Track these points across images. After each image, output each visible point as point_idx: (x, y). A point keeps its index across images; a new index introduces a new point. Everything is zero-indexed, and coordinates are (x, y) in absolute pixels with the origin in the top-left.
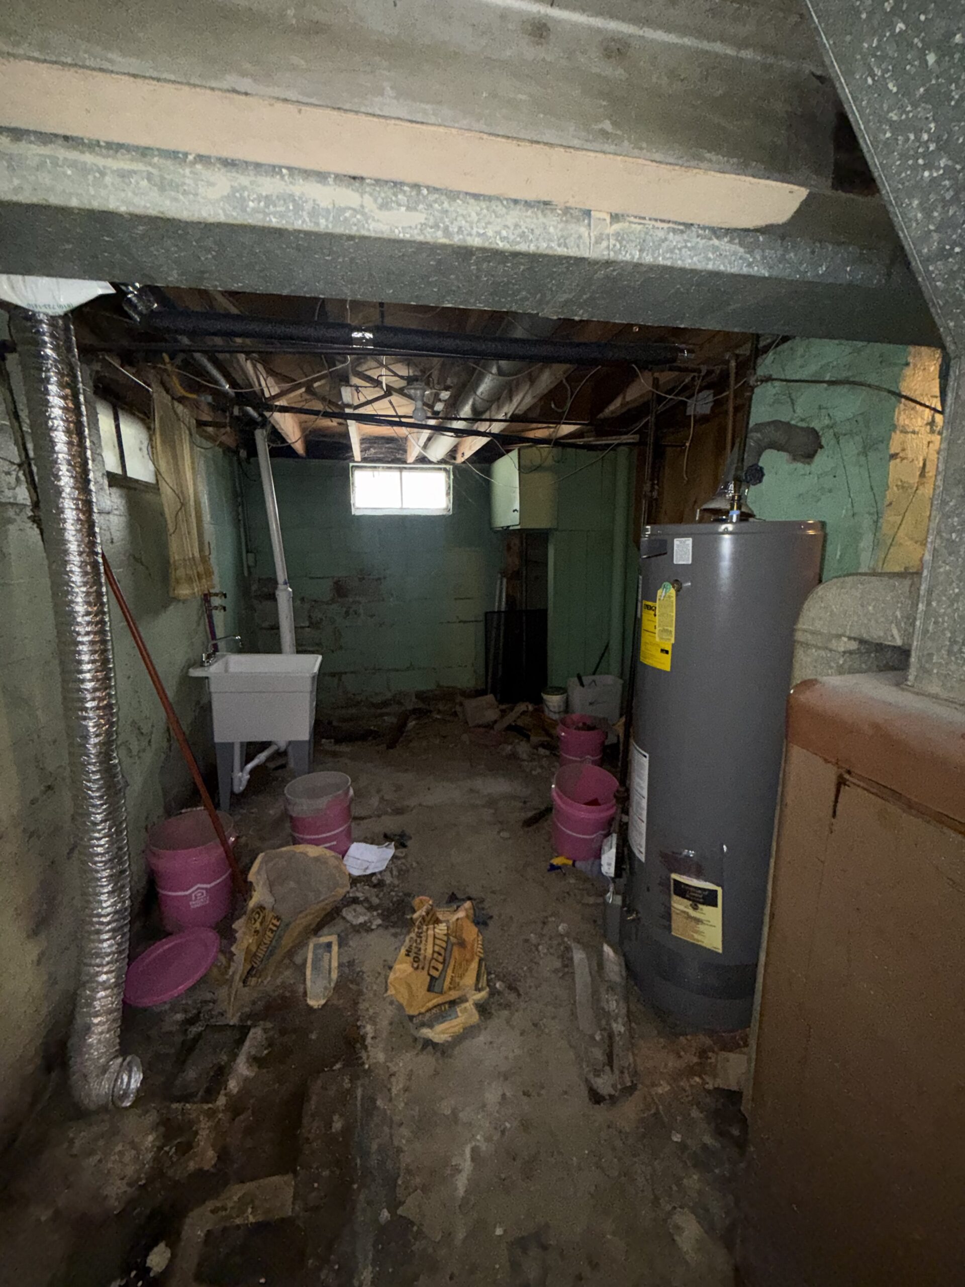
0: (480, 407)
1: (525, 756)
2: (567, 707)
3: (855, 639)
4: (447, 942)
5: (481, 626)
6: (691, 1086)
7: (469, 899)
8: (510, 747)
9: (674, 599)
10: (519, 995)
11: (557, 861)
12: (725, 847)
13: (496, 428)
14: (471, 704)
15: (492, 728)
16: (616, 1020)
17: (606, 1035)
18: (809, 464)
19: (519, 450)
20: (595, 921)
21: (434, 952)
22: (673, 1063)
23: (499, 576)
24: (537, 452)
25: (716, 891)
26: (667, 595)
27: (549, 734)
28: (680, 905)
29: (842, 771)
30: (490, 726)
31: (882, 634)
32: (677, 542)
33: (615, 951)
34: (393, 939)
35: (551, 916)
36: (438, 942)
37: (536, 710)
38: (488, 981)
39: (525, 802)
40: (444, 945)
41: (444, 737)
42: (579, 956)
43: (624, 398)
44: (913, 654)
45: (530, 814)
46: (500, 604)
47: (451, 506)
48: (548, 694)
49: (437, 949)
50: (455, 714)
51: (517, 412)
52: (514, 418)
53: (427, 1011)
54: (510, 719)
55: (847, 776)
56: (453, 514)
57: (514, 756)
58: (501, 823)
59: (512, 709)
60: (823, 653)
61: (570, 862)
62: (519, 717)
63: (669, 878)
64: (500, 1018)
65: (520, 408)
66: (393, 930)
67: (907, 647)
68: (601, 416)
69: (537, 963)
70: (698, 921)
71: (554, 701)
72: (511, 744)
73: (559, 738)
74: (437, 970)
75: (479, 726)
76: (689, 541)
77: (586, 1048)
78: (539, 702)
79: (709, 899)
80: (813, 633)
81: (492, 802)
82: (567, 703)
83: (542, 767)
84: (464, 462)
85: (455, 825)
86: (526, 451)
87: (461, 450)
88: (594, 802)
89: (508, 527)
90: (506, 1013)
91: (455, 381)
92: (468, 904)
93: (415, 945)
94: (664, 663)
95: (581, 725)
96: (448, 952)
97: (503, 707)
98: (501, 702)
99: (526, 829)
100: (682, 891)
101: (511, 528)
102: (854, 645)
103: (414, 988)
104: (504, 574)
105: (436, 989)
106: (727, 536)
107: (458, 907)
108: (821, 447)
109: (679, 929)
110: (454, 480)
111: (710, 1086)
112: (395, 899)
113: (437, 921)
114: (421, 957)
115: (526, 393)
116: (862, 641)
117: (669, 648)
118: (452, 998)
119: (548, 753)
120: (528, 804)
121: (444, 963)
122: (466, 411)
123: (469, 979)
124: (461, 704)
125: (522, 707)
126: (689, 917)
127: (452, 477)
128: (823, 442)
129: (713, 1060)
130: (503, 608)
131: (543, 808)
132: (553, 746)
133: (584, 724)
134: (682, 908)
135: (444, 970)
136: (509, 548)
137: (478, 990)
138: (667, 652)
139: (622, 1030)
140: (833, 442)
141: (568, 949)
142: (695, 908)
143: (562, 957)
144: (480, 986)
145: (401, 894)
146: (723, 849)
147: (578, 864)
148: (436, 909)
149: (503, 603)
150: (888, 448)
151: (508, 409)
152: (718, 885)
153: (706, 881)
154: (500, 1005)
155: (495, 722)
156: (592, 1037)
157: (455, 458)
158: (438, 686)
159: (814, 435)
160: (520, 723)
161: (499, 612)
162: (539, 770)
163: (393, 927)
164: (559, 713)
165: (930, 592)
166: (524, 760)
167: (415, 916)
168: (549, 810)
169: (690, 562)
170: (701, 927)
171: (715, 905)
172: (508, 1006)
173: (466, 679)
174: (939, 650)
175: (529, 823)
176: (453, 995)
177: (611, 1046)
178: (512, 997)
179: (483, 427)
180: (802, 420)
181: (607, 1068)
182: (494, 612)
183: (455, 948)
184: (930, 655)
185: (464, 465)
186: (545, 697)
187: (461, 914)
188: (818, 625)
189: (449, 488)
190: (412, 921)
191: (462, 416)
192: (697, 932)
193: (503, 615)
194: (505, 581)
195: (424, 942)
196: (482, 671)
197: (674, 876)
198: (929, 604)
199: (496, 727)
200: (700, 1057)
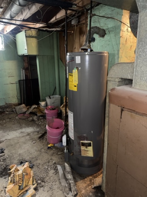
0: (13, 15)
1: (36, 120)
2: (46, 105)
3: (120, 78)
4: (22, 175)
5: (18, 84)
6: (89, 189)
7: (27, 162)
8: (31, 118)
9: (77, 72)
10: (45, 182)
11: (49, 146)
12: (92, 132)
13: (18, 23)
14: (18, 108)
15: (25, 114)
16: (71, 180)
17: (68, 184)
18: (103, 38)
19: (25, 31)
20: (62, 158)
21: (19, 179)
22: (85, 185)
23: (22, 69)
24: (31, 32)
25: (91, 143)
26: (75, 71)
27: (42, 113)
28: (83, 148)
29: (122, 108)
30: (24, 113)
31: (126, 76)
32: (77, 57)
33: (68, 164)
34: (4, 179)
35: (50, 160)
36: (19, 176)
37: (38, 107)
38: (36, 181)
39: (38, 132)
40: (22, 176)
41: (10, 118)
42: (59, 167)
43: (56, 17)
44: (133, 80)
45: (40, 135)
46: (23, 77)
47: (4, 48)
48: (41, 102)
49: (20, 178)
50: (13, 111)
51: (24, 18)
52: (24, 20)
53: (19, 195)
54: (31, 110)
55: (123, 109)
56: (5, 50)
57: (33, 120)
58: (32, 139)
59: (31, 108)
60: (114, 82)
61: (53, 145)
62: (33, 109)
63: (80, 142)
64: (41, 190)
65: (25, 17)
66: (4, 177)
67: (132, 79)
68: (49, 22)
69: (49, 173)
70: (88, 151)
71: (43, 104)
72: (32, 117)
73: (45, 113)
74: (20, 183)
75: (21, 114)
76: (79, 57)
77: (64, 189)
78: (38, 104)
79: (89, 145)
80: (111, 78)
81: (28, 134)
82: (46, 104)
83: (41, 122)
84: (7, 34)
85: (18, 143)
86: (28, 31)
87: (6, 29)
88: (58, 128)
89: (24, 54)
90: (42, 188)
91: (5, 5)
92: (27, 163)
93: (13, 179)
94: (75, 89)
95: (51, 109)
96: (23, 178)
97: (28, 107)
98: (27, 106)
99: (40, 139)
100: (83, 144)
101: (25, 55)
102: (120, 80)
103: (14, 191)
104: (24, 68)
105: (21, 189)
106: (87, 56)
107: (24, 165)
108: (106, 34)
109: (83, 154)
110: (4, 39)
111: (93, 187)
112: (3, 168)
113: (18, 170)
114: (15, 182)
115: (28, 12)
116: (122, 79)
117: (76, 85)
118: (26, 190)
119: (43, 118)
120: (39, 133)
121: (22, 181)
122: (8, 16)
123: (31, 182)
124: (14, 108)
125: (34, 106)
126: (85, 150)
127: (3, 38)
128: (106, 33)
129: (93, 181)
130: (24, 79)
131: (43, 132)
132: (44, 116)
133: (52, 109)
134: (84, 149)
135: (23, 183)
136: (24, 61)
137: (34, 185)
138: (76, 86)
139: (73, 182)
140: (108, 33)
141: (56, 167)
142: (87, 148)
143: (55, 169)
144: (34, 184)
145: (5, 166)
146: (91, 132)
147: (55, 145)
148: (17, 167)
149: (24, 77)
150: (120, 35)
151: (22, 17)
152: (91, 141)
153: (88, 141)
154: (40, 187)
155: (26, 112)
156: (65, 186)
157: (3, 32)
158: (6, 104)
159: (104, 31)
160: (33, 111)
161: (23, 80)
162: (41, 123)
163: (4, 176)
164: (45, 107)
165: (136, 66)
166: (36, 121)
167: (11, 171)
168: (46, 133)
169: (80, 62)
170: (88, 152)
171: (91, 146)
172: (42, 186)
173: (15, 101)
174: (138, 79)
175: (40, 138)
176: (26, 188)
177: (70, 186)
178: (43, 184)
179: (14, 22)
180: (102, 27)
181: (70, 192)
182: (21, 80)
183: (25, 176)
184: (137, 80)
185: (7, 35)
186: (40, 103)
187: (25, 166)
188: (113, 76)
189: (2, 42)
190: (11, 173)
191: (6, 18)
192: (87, 153)
193: (24, 81)
194: (24, 70)
195: (15, 177)
196: (19, 98)
197: (81, 141)
198: (136, 69)
199: (27, 113)
200: (90, 182)
